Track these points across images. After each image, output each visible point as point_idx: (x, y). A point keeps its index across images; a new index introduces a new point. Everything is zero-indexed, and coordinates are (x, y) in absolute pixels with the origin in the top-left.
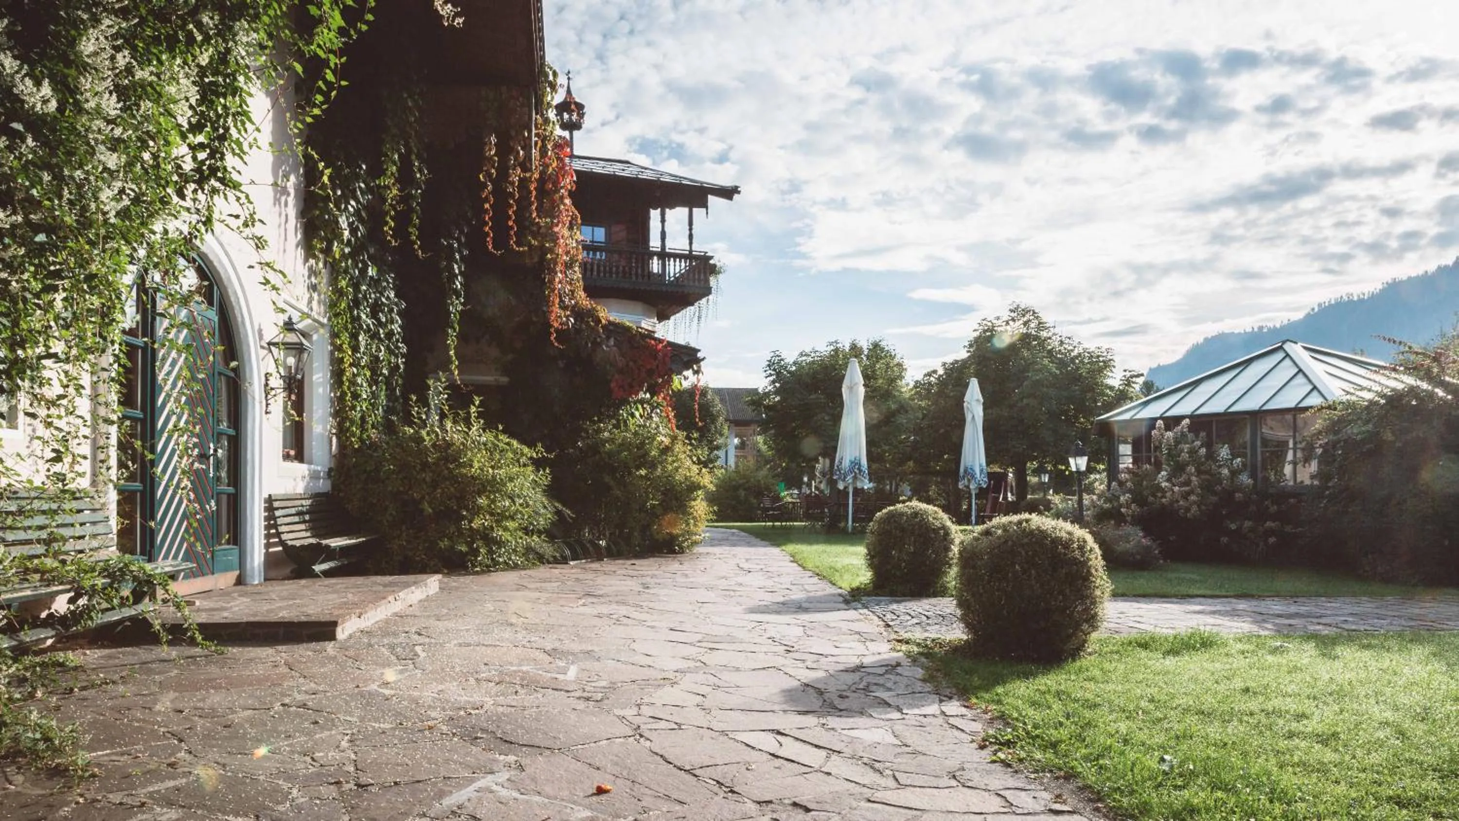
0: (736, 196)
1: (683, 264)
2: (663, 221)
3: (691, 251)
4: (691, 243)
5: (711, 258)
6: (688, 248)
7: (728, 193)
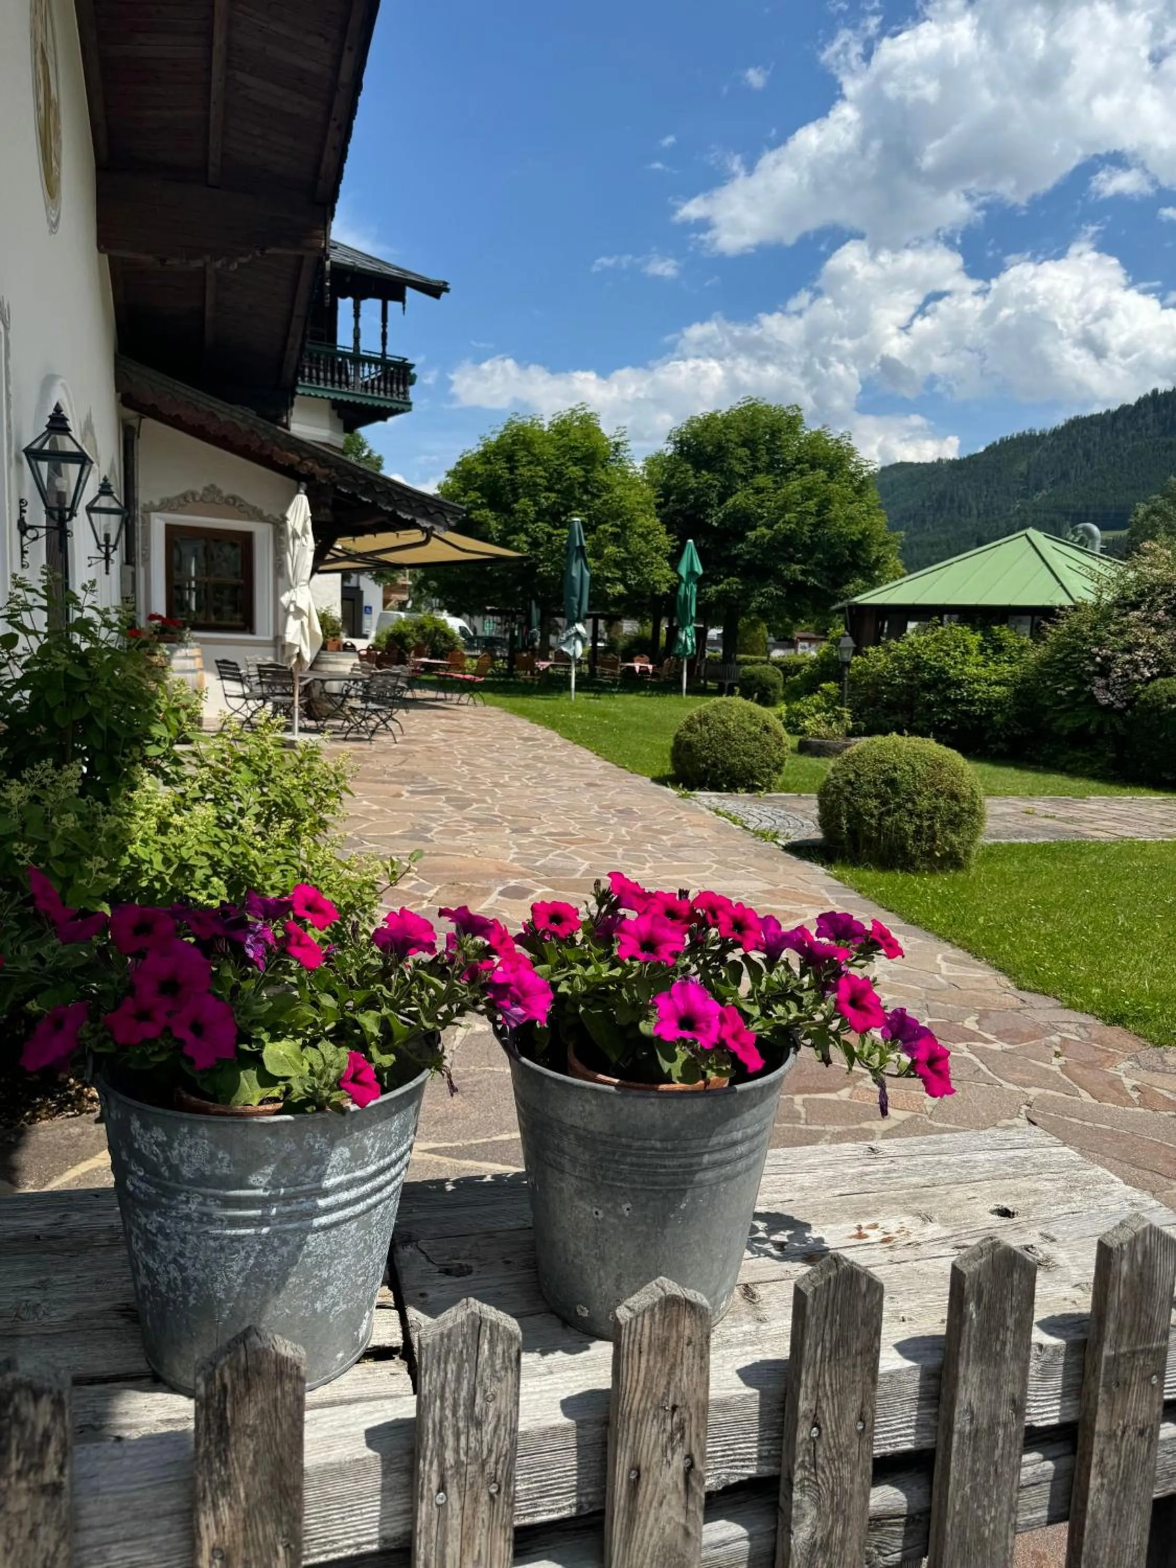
0: (444, 295)
1: (373, 370)
2: (357, 315)
3: (384, 354)
4: (384, 344)
5: (412, 366)
6: (380, 351)
7: (435, 290)
